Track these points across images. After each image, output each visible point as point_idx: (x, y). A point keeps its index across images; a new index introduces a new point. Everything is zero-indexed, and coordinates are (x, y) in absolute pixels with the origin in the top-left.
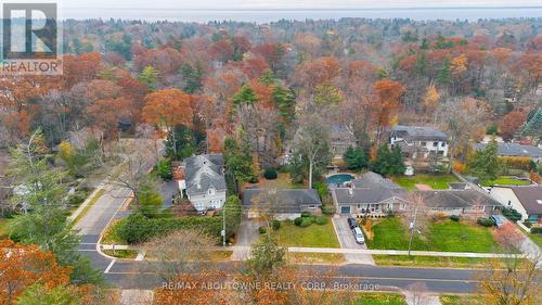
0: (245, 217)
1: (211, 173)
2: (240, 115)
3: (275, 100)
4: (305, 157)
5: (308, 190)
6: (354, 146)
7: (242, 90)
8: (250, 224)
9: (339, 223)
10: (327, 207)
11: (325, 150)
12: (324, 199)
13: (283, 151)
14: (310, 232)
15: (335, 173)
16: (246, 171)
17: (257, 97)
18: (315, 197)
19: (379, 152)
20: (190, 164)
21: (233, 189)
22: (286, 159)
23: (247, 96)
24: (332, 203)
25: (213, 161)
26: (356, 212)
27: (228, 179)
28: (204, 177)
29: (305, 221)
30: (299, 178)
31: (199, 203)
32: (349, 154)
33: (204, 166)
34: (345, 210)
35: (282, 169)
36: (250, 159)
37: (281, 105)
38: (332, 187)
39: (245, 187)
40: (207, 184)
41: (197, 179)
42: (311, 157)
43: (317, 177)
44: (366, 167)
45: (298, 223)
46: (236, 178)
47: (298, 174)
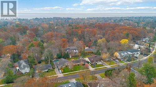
0: (35, 73)
1: (25, 64)
2: (31, 50)
3: (39, 45)
4: (48, 57)
5: (49, 64)
6: (59, 53)
7: (30, 44)
8: (37, 74)
9: (56, 70)
10: (54, 67)
11: (52, 55)
12: (53, 65)
13: (42, 56)
14: (50, 73)
15: (55, 59)
16: (34, 62)
17: (34, 45)
18: (51, 66)
19: (64, 54)
20: (19, 63)
21: (31, 67)
22: (43, 58)
23: (32, 45)
24: (55, 66)
25: (25, 61)
26: (59, 67)
29: (49, 71)
30: (47, 62)
31: (23, 71)
32: (58, 55)
33: (23, 63)
34: (57, 67)
35: (42, 61)
36: (34, 59)
37: (41, 46)
38: (54, 63)
39: (34, 66)
40: (24, 67)
41: (22, 66)
42: (49, 57)
43: (51, 61)
44: (62, 57)
45: (47, 72)
46: (31, 64)
47: (46, 61)
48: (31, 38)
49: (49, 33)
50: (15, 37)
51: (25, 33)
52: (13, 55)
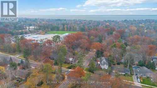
0: (112, 72)
1: (105, 61)
2: (113, 50)
3: (121, 47)
4: (127, 61)
5: (128, 68)
6: (142, 60)
7: (113, 44)
9: (134, 77)
10: (132, 73)
11: (133, 60)
12: (131, 71)
13: (122, 59)
14: (127, 78)
15: (135, 66)
16: (113, 62)
17: (117, 46)
18: (129, 70)
19: (148, 63)
20: (101, 59)
21: (110, 66)
22: (123, 61)
23: (115, 46)
25: (106, 59)
26: (139, 75)
27: (109, 63)
28: (104, 62)
29: (126, 75)
30: (126, 66)
31: (103, 67)
32: (140, 62)
33: (104, 60)
34: (136, 74)
35: (122, 63)
36: (114, 60)
37: (123, 48)
38: (134, 69)
39: (112, 66)
40: (104, 64)
41: (103, 62)
42: (129, 61)
43: (130, 66)
44: (144, 66)
45: (124, 75)
46: (111, 63)
47: (125, 65)
48: (115, 39)
49: (136, 36)
50: (102, 36)
51: (111, 33)
52: (98, 51)
